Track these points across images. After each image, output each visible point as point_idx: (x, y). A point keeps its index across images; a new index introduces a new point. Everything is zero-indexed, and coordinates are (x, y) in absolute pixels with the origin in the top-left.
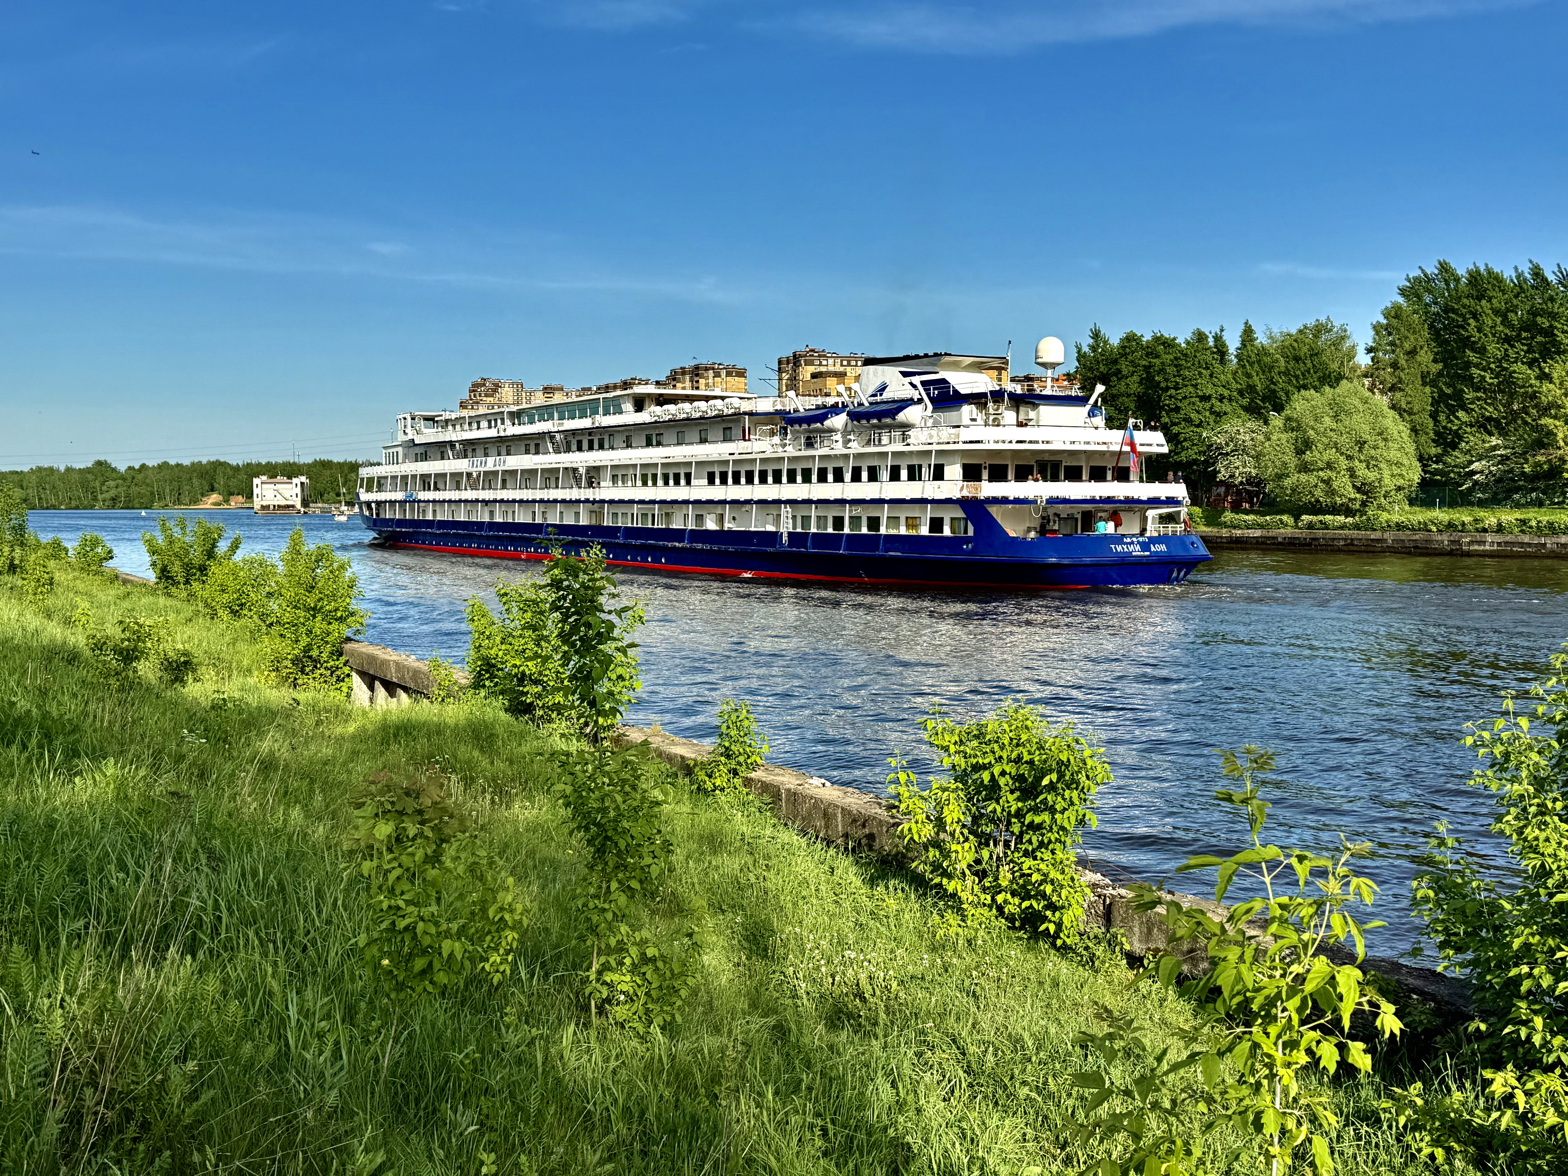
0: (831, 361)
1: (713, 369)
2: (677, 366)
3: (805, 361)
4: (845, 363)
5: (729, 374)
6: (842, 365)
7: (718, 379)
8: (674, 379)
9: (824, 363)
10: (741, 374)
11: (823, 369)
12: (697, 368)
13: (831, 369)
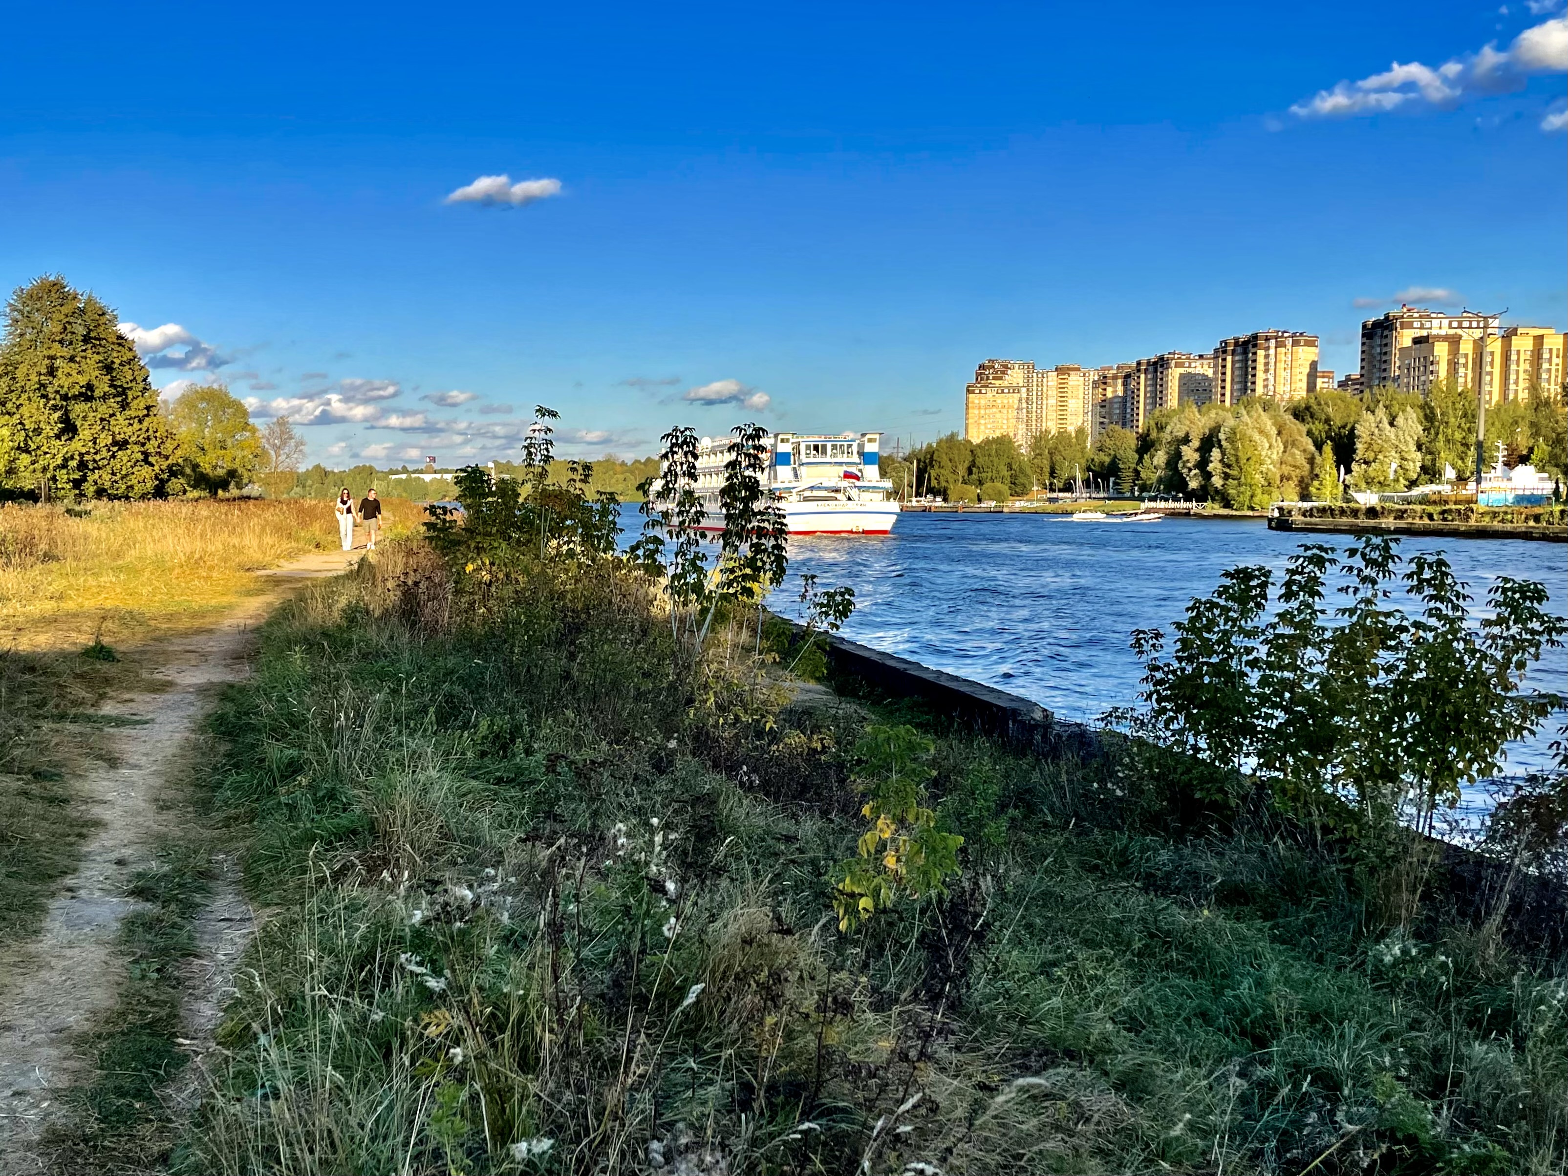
0: (1435, 323)
1: (1276, 338)
2: (1230, 337)
3: (1402, 324)
4: (1455, 324)
5: (1295, 343)
6: (1450, 327)
7: (1282, 350)
8: (1225, 352)
9: (1428, 325)
10: (1310, 344)
11: (1424, 333)
12: (1255, 337)
13: (1434, 332)
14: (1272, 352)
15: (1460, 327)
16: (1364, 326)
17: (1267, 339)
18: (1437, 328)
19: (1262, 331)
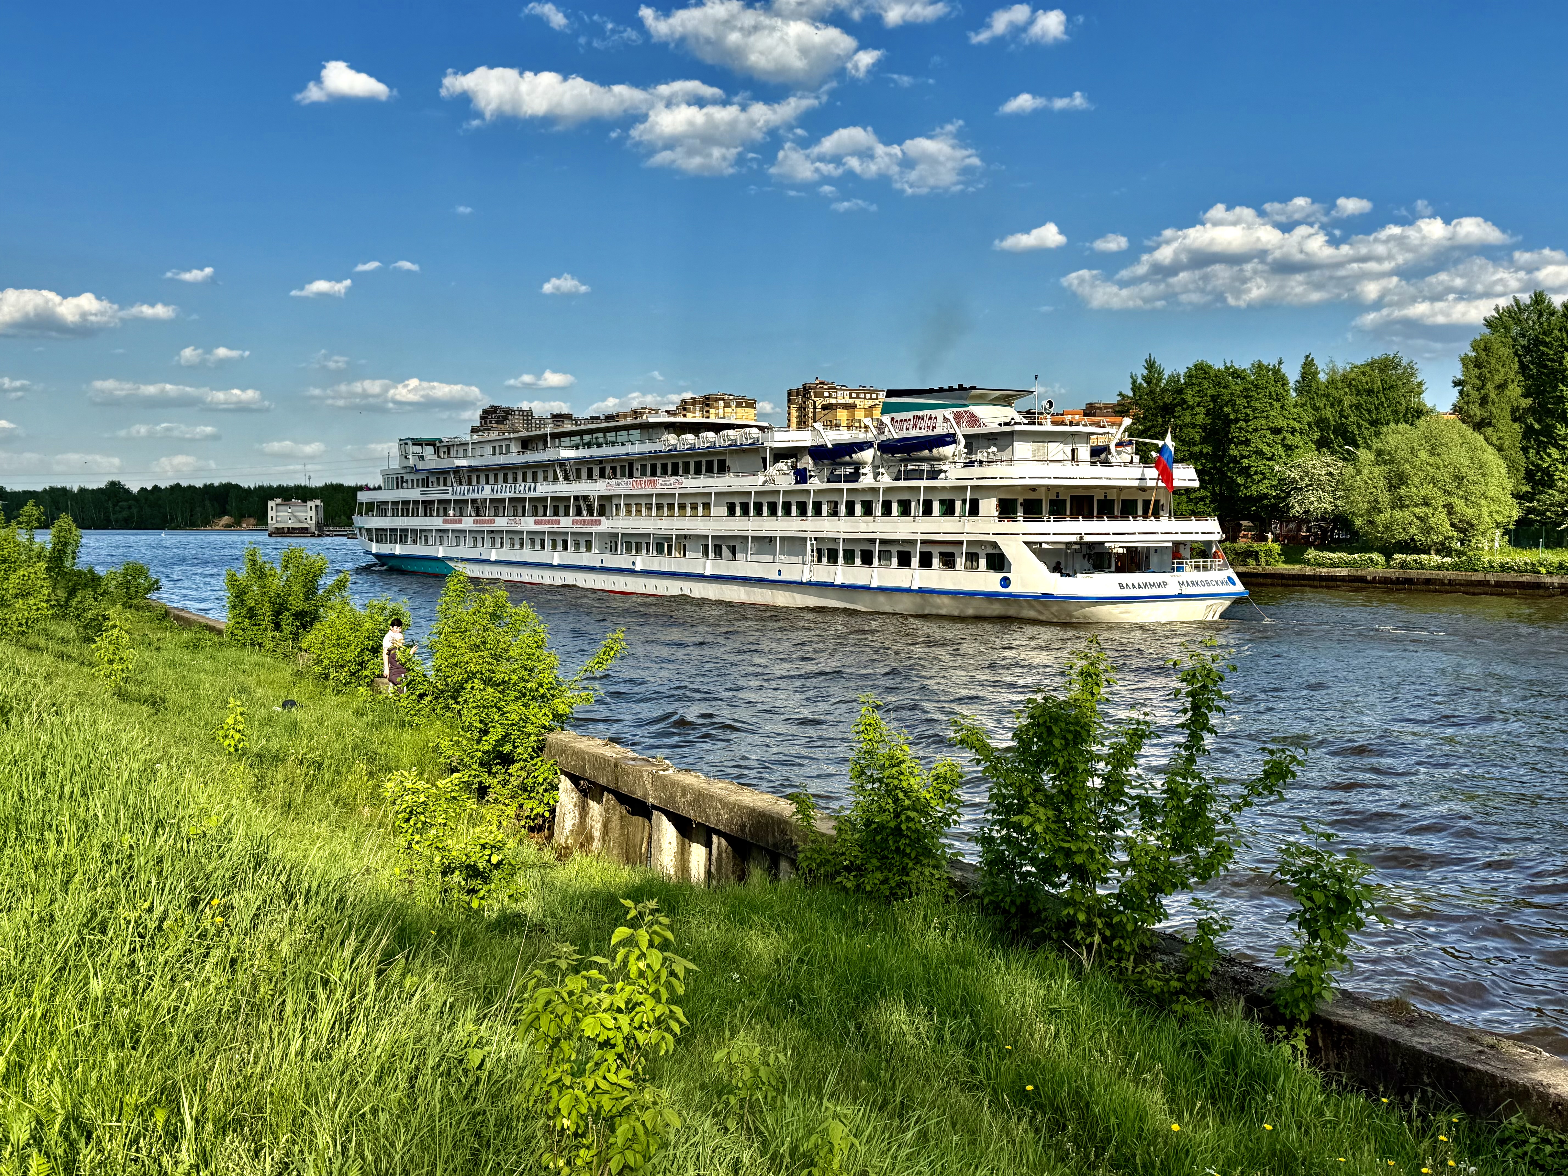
0: (840, 393)
1: (723, 399)
2: (688, 396)
3: (815, 393)
4: (854, 395)
5: (739, 405)
6: (851, 398)
7: (728, 408)
8: (685, 408)
9: (834, 395)
10: (752, 404)
11: (833, 401)
12: (707, 398)
13: (841, 401)
14: (721, 411)
15: (858, 397)
16: (789, 394)
17: (717, 400)
18: (842, 398)
19: (713, 391)
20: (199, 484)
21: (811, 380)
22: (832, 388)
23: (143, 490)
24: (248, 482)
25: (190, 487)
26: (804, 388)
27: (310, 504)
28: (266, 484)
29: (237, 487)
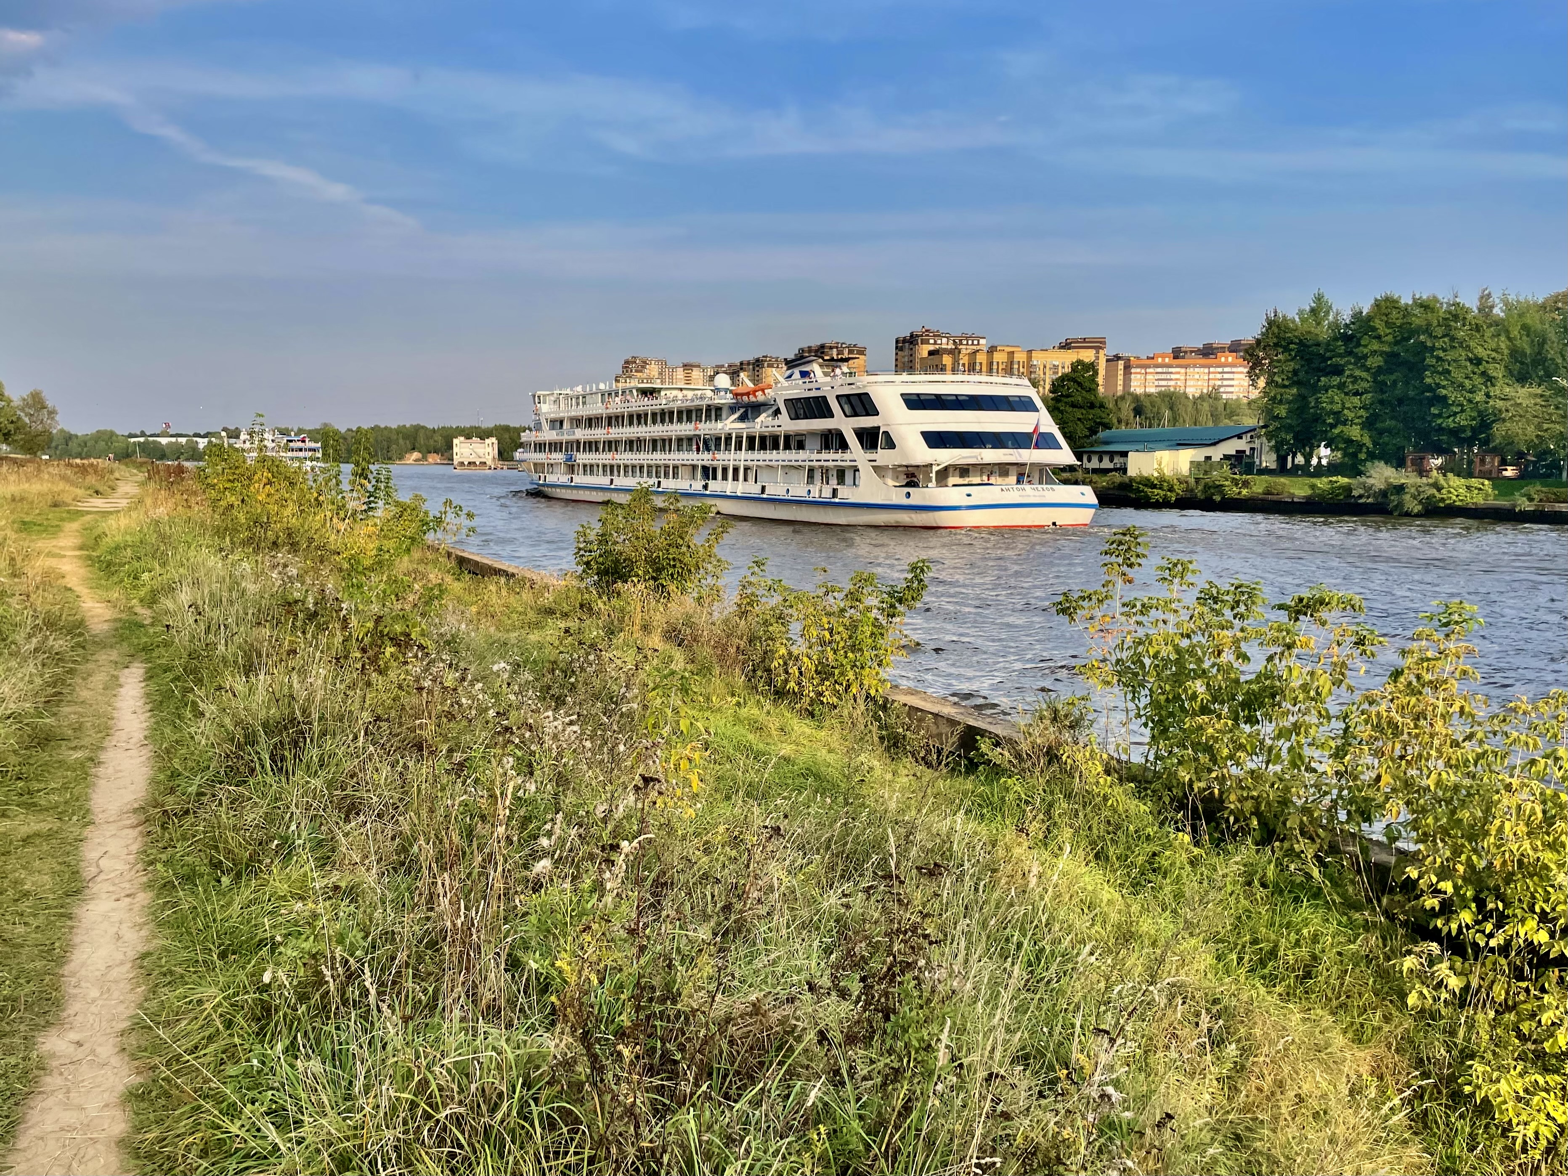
0: (944, 340)
2: (805, 345)
3: (922, 340)
4: (958, 342)
9: (939, 341)
11: (938, 347)
12: (822, 347)
15: (960, 344)
16: (897, 342)
17: (831, 348)
18: (945, 344)
20: (394, 426)
21: (917, 330)
22: (938, 335)
23: (349, 430)
24: (431, 424)
25: (386, 428)
26: (912, 335)
27: (487, 441)
28: (447, 425)
29: (423, 427)
